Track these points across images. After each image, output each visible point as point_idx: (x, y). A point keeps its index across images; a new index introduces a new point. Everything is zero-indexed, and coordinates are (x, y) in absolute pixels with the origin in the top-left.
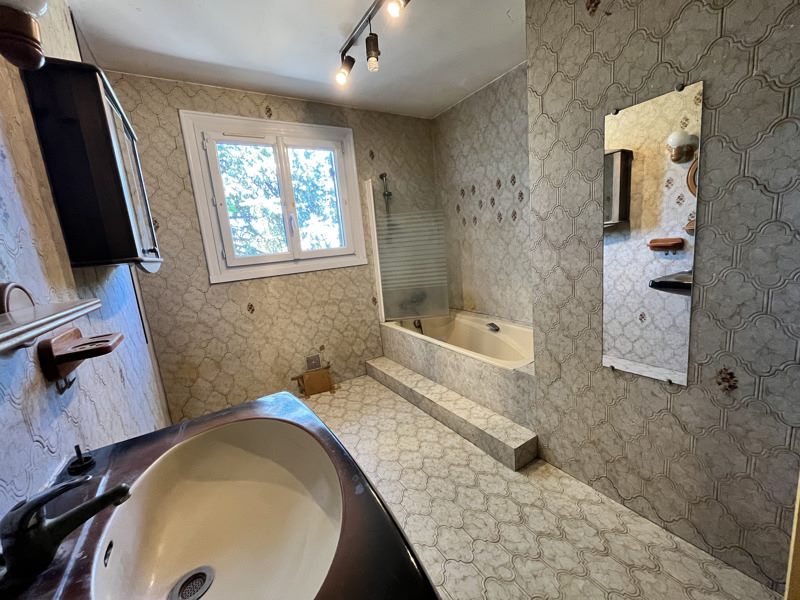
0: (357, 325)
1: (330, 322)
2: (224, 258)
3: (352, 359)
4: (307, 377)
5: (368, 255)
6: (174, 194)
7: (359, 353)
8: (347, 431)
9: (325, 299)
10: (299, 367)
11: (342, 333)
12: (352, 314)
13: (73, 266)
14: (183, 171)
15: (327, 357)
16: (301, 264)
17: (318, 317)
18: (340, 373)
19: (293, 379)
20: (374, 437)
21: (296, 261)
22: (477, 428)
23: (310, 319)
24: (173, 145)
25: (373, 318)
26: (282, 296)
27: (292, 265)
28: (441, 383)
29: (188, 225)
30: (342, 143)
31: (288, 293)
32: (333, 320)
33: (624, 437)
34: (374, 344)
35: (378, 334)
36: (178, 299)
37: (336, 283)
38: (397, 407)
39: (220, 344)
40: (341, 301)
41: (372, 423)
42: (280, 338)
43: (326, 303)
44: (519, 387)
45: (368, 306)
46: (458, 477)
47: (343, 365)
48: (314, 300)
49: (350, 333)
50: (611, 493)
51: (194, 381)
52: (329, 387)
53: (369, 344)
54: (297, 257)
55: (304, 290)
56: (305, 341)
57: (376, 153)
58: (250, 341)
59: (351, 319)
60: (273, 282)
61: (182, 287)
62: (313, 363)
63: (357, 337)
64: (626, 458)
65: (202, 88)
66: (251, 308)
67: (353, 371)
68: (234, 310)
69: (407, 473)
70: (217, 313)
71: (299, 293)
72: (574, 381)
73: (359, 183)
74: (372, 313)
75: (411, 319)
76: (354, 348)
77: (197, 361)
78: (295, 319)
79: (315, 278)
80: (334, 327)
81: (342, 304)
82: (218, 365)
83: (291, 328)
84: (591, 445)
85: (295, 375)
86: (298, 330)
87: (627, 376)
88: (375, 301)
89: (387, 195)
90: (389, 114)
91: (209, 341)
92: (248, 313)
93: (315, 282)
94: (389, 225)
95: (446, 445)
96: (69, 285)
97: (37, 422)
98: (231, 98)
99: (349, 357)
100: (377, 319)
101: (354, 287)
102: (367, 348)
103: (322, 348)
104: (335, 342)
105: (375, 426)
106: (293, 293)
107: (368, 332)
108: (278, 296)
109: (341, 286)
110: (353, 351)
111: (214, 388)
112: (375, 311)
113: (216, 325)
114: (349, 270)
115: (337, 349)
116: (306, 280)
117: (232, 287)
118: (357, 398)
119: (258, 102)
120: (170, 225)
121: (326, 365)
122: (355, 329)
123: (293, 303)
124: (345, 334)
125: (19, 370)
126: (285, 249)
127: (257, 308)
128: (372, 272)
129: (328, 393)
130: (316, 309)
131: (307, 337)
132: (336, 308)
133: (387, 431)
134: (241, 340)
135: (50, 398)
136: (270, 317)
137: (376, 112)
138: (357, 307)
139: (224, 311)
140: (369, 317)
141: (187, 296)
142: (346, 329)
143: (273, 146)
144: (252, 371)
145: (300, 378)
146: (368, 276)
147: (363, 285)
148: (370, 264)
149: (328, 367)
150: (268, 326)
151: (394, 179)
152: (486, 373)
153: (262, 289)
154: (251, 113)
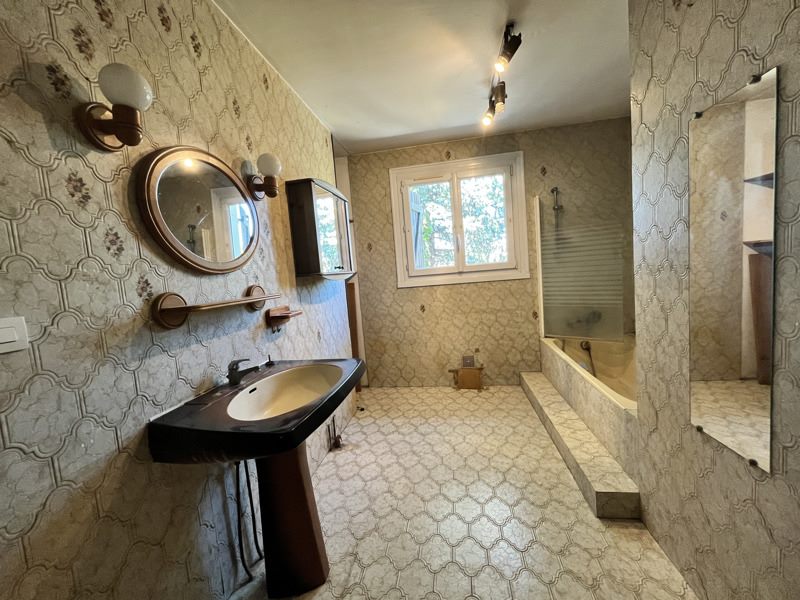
0: (513, 336)
1: (486, 328)
2: (408, 270)
3: (505, 367)
4: (460, 373)
5: (531, 270)
6: (382, 226)
7: (514, 363)
8: (468, 423)
9: (484, 307)
10: (456, 364)
11: (497, 340)
12: (508, 325)
13: (297, 276)
14: (388, 209)
15: (480, 359)
16: (464, 276)
17: (476, 323)
18: (493, 377)
19: (450, 371)
20: (486, 434)
21: (460, 273)
22: (575, 460)
23: (468, 323)
24: (383, 192)
25: (532, 332)
26: (446, 301)
27: (457, 276)
28: (575, 410)
29: (388, 247)
30: (511, 167)
31: (451, 300)
32: (490, 327)
33: (712, 523)
34: (532, 358)
35: (537, 349)
36: (378, 297)
37: (495, 295)
38: (525, 420)
39: (400, 332)
40: (499, 311)
41: (492, 424)
42: (442, 335)
43: (484, 312)
44: (628, 430)
45: (527, 319)
46: (531, 493)
47: (496, 370)
48: (473, 308)
49: (506, 343)
50: (700, 593)
51: (382, 354)
52: (479, 386)
53: (525, 356)
54: (461, 270)
55: (465, 299)
56: (463, 341)
57: (548, 169)
58: (420, 333)
59: (508, 329)
60: (441, 289)
61: (381, 289)
62: (468, 362)
63: (513, 347)
64: (713, 552)
65: (404, 151)
66: (423, 308)
67: (507, 379)
68: (412, 308)
69: (490, 470)
70: (400, 309)
71: (460, 300)
72: (668, 436)
73: (527, 201)
74: (531, 327)
75: (578, 340)
76: (509, 356)
77: (385, 341)
78: (456, 321)
79: (475, 288)
80: (490, 334)
81: (499, 314)
82: (398, 347)
83: (452, 328)
84: (683, 522)
85: (452, 368)
86: (457, 332)
87: (714, 443)
88: (535, 315)
89: (559, 209)
90: (566, 126)
91: (393, 329)
92: (421, 312)
93: (474, 291)
94: (558, 239)
95: (542, 466)
96: (291, 286)
97: (258, 340)
98: (422, 152)
99: (503, 365)
100: (537, 333)
101: (513, 300)
102: (523, 360)
103: (477, 350)
104: (489, 348)
105: (493, 428)
106: (455, 300)
107: (526, 344)
108: (443, 300)
109: (500, 298)
110: (507, 360)
111: (394, 363)
112: (536, 326)
113: (399, 317)
114: (509, 283)
115: (491, 354)
116: (467, 290)
117: (411, 291)
118: (496, 402)
119: (440, 149)
120: (378, 247)
121: (479, 366)
122: (511, 340)
123: (455, 308)
124: (501, 342)
125: (255, 319)
126: (452, 264)
127: (427, 308)
128: (534, 286)
129: (476, 391)
130: (475, 316)
131: (464, 338)
132: (493, 317)
133: (499, 434)
134: (414, 332)
135: (267, 333)
136: (437, 317)
137: (551, 128)
138: (515, 319)
139: (405, 308)
140: (528, 329)
141: (383, 295)
142: (502, 338)
143: (449, 181)
144: (419, 357)
145: (455, 372)
146: (529, 290)
147: (523, 298)
148: (532, 278)
149: (481, 369)
150: (433, 325)
151: (569, 191)
152: (605, 409)
153: (432, 295)
154: (435, 159)
